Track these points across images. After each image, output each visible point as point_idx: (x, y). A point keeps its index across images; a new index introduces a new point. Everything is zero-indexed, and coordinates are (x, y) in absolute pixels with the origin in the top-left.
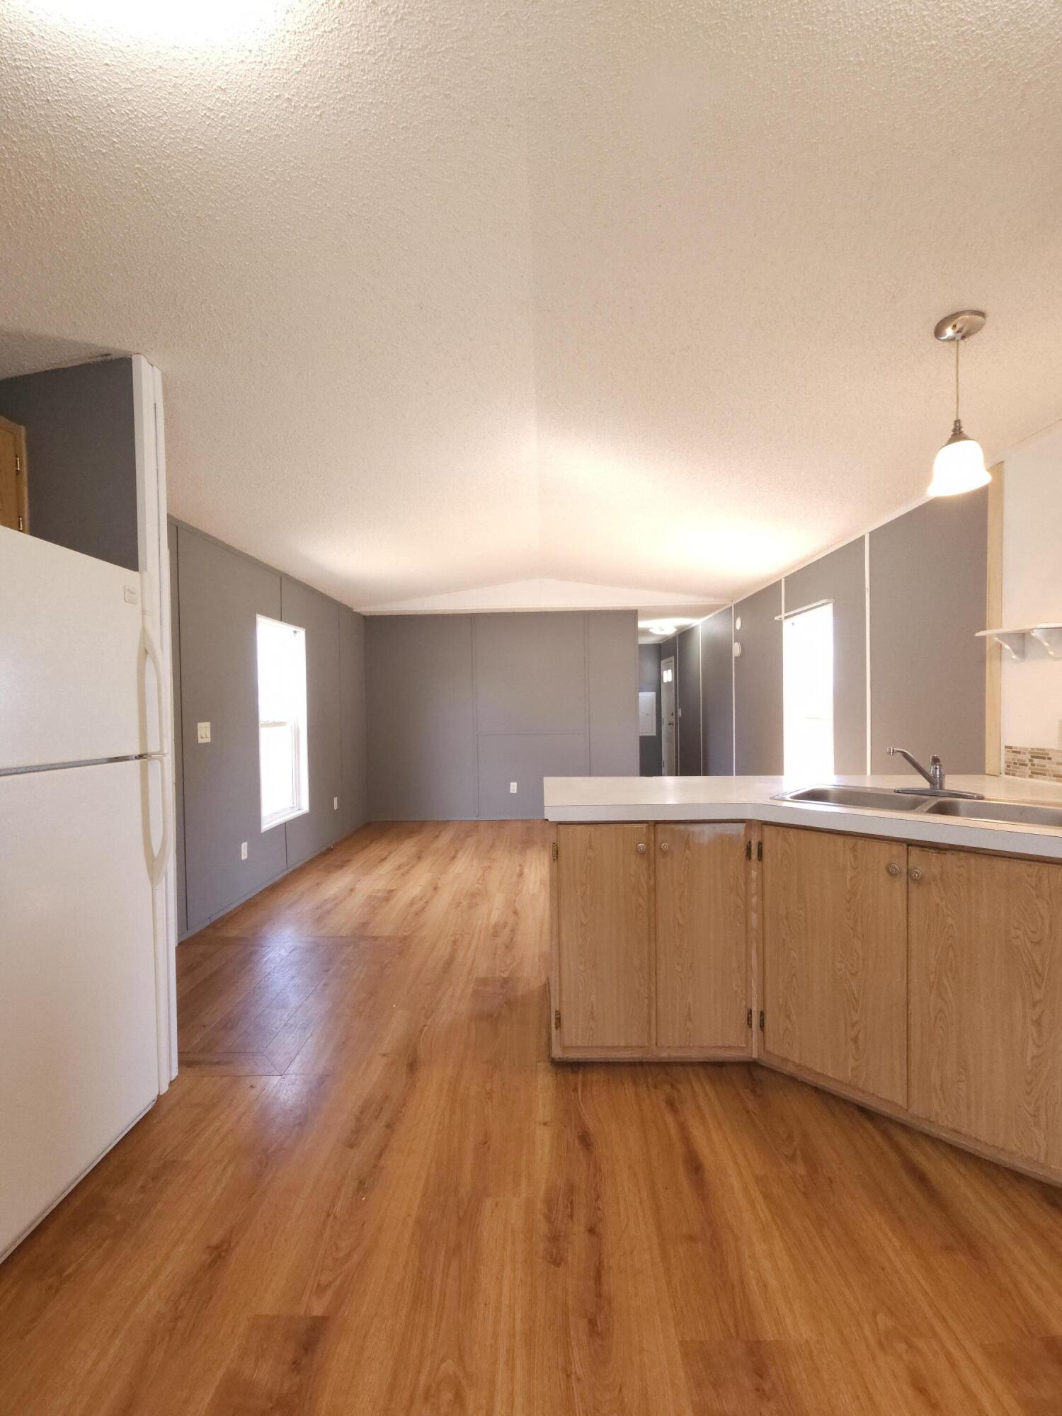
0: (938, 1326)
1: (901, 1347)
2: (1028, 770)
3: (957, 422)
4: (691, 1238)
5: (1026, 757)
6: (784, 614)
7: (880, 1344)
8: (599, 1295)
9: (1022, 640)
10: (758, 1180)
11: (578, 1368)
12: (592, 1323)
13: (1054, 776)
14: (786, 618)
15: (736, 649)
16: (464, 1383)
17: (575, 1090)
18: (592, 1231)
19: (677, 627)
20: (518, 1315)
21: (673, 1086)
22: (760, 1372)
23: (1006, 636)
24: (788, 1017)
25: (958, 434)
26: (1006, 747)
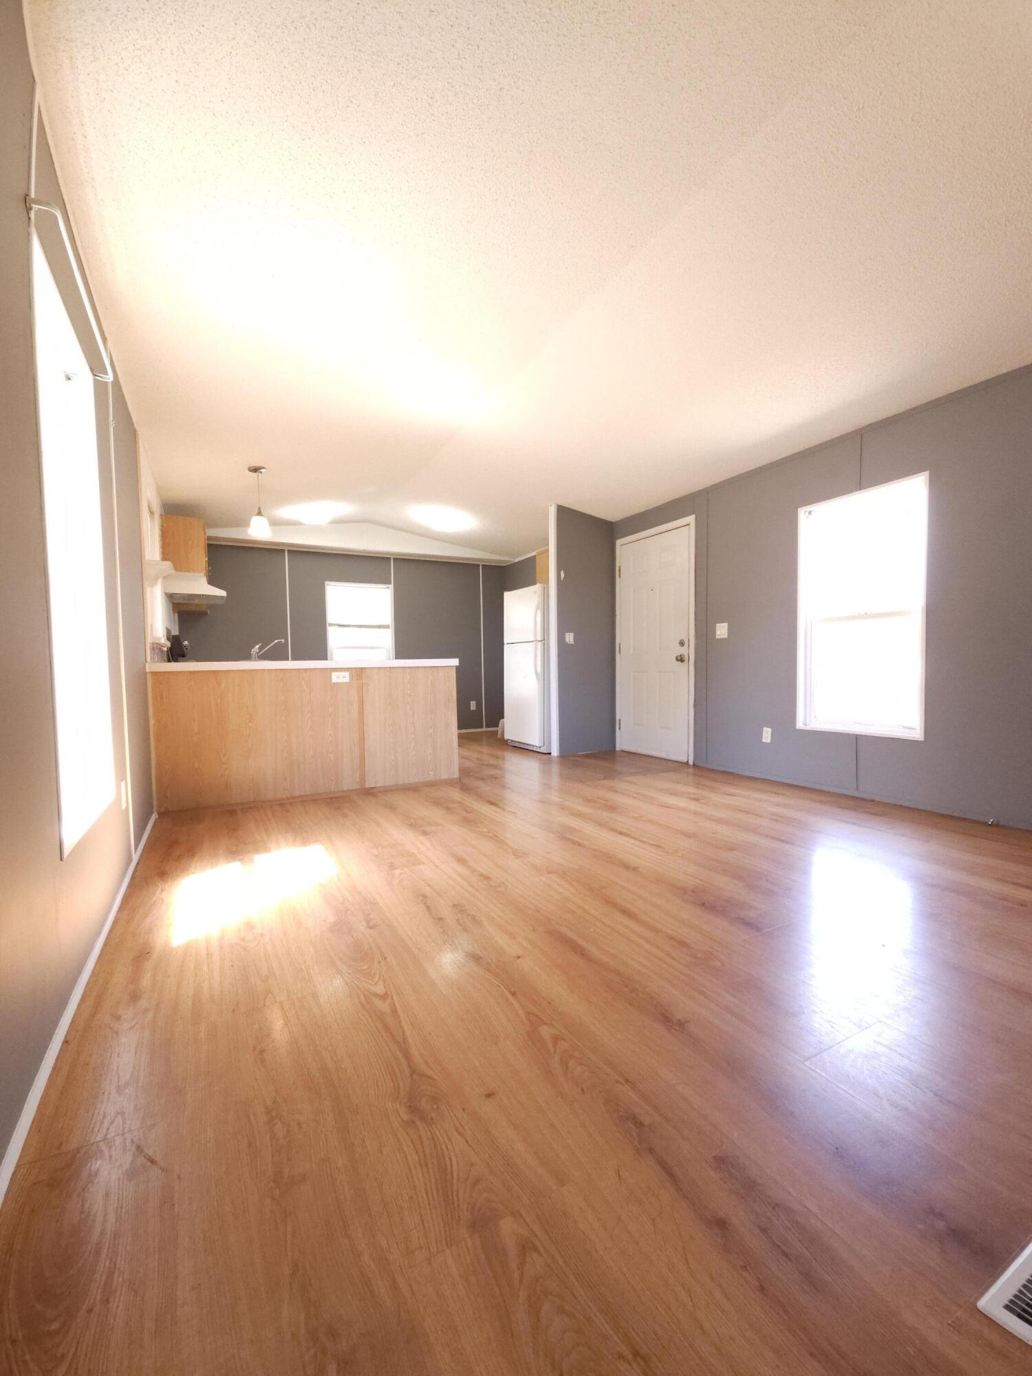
3: (259, 507)
25: (259, 513)
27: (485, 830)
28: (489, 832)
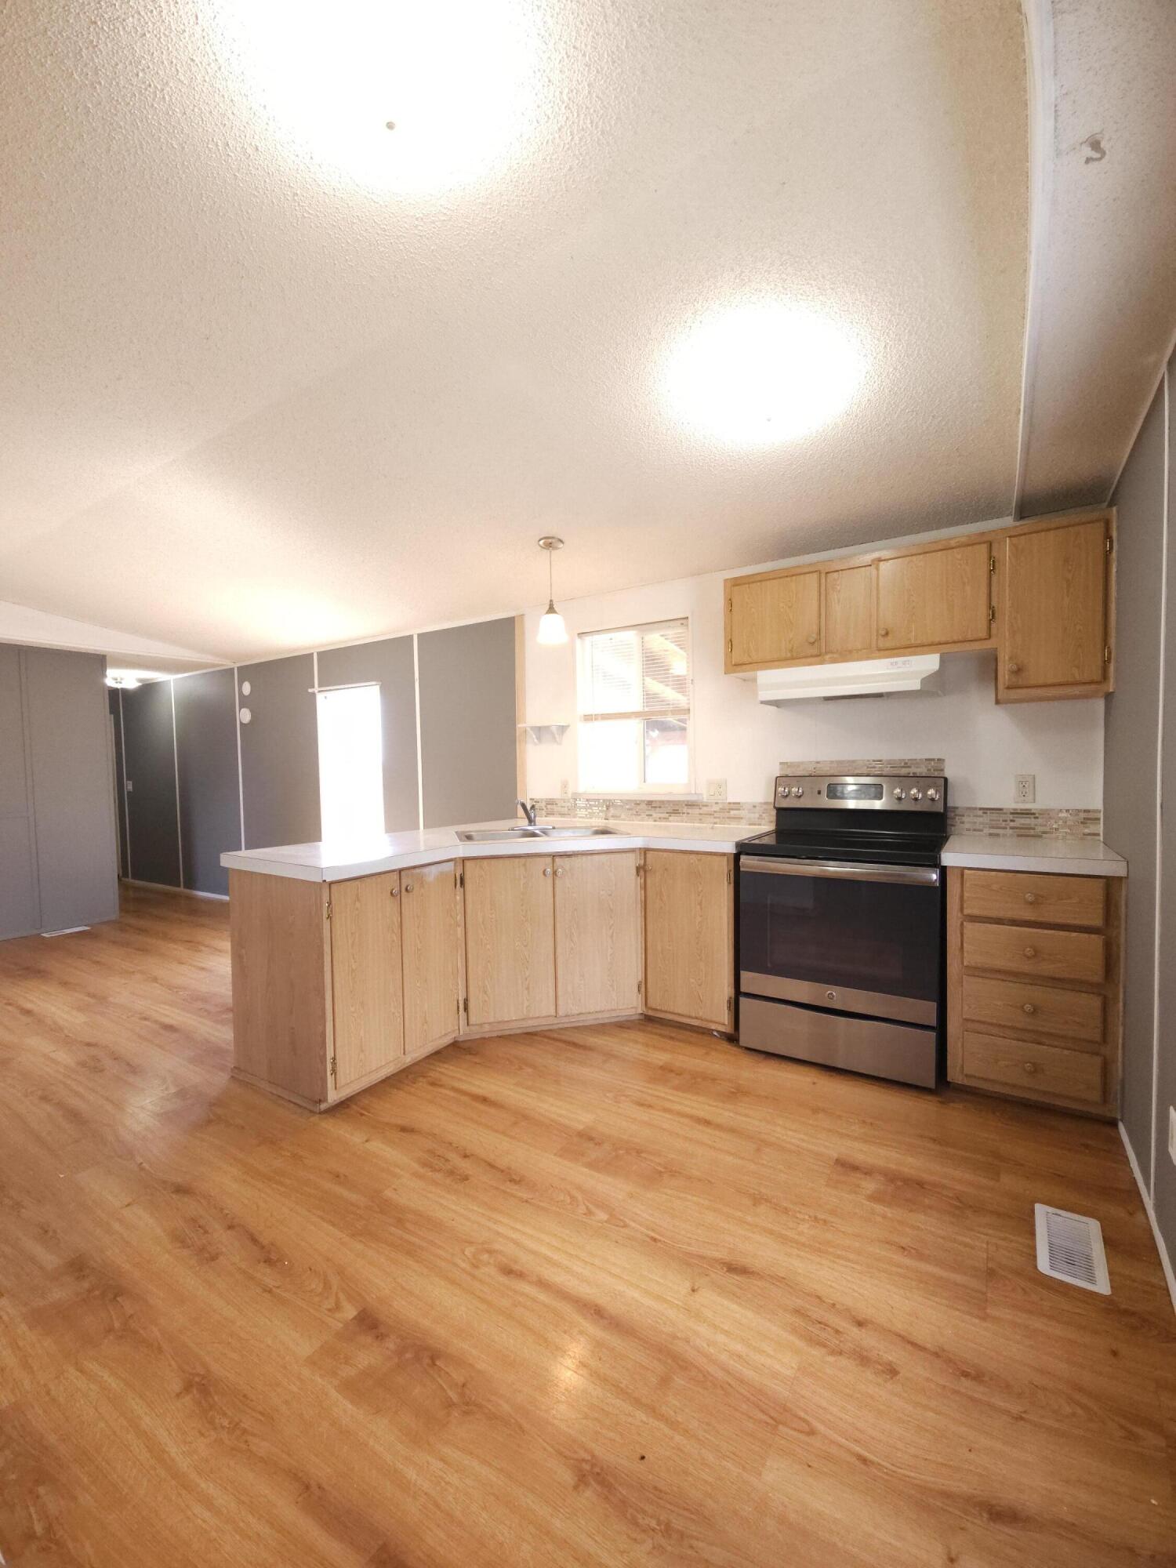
0: (626, 1085)
1: (623, 1098)
2: (544, 812)
3: (551, 601)
4: (515, 1123)
5: (544, 804)
6: (316, 689)
7: (616, 1102)
8: (502, 1171)
9: (541, 731)
10: (517, 1084)
11: (525, 1196)
12: (512, 1180)
13: (560, 814)
14: (319, 692)
15: (245, 716)
16: (486, 1246)
17: (362, 1115)
18: (466, 1156)
19: (140, 680)
20: (475, 1208)
21: (424, 1077)
22: (591, 1139)
23: (532, 728)
24: (485, 993)
25: (551, 610)
26: (531, 799)
27: (181, 993)
28: (177, 992)
